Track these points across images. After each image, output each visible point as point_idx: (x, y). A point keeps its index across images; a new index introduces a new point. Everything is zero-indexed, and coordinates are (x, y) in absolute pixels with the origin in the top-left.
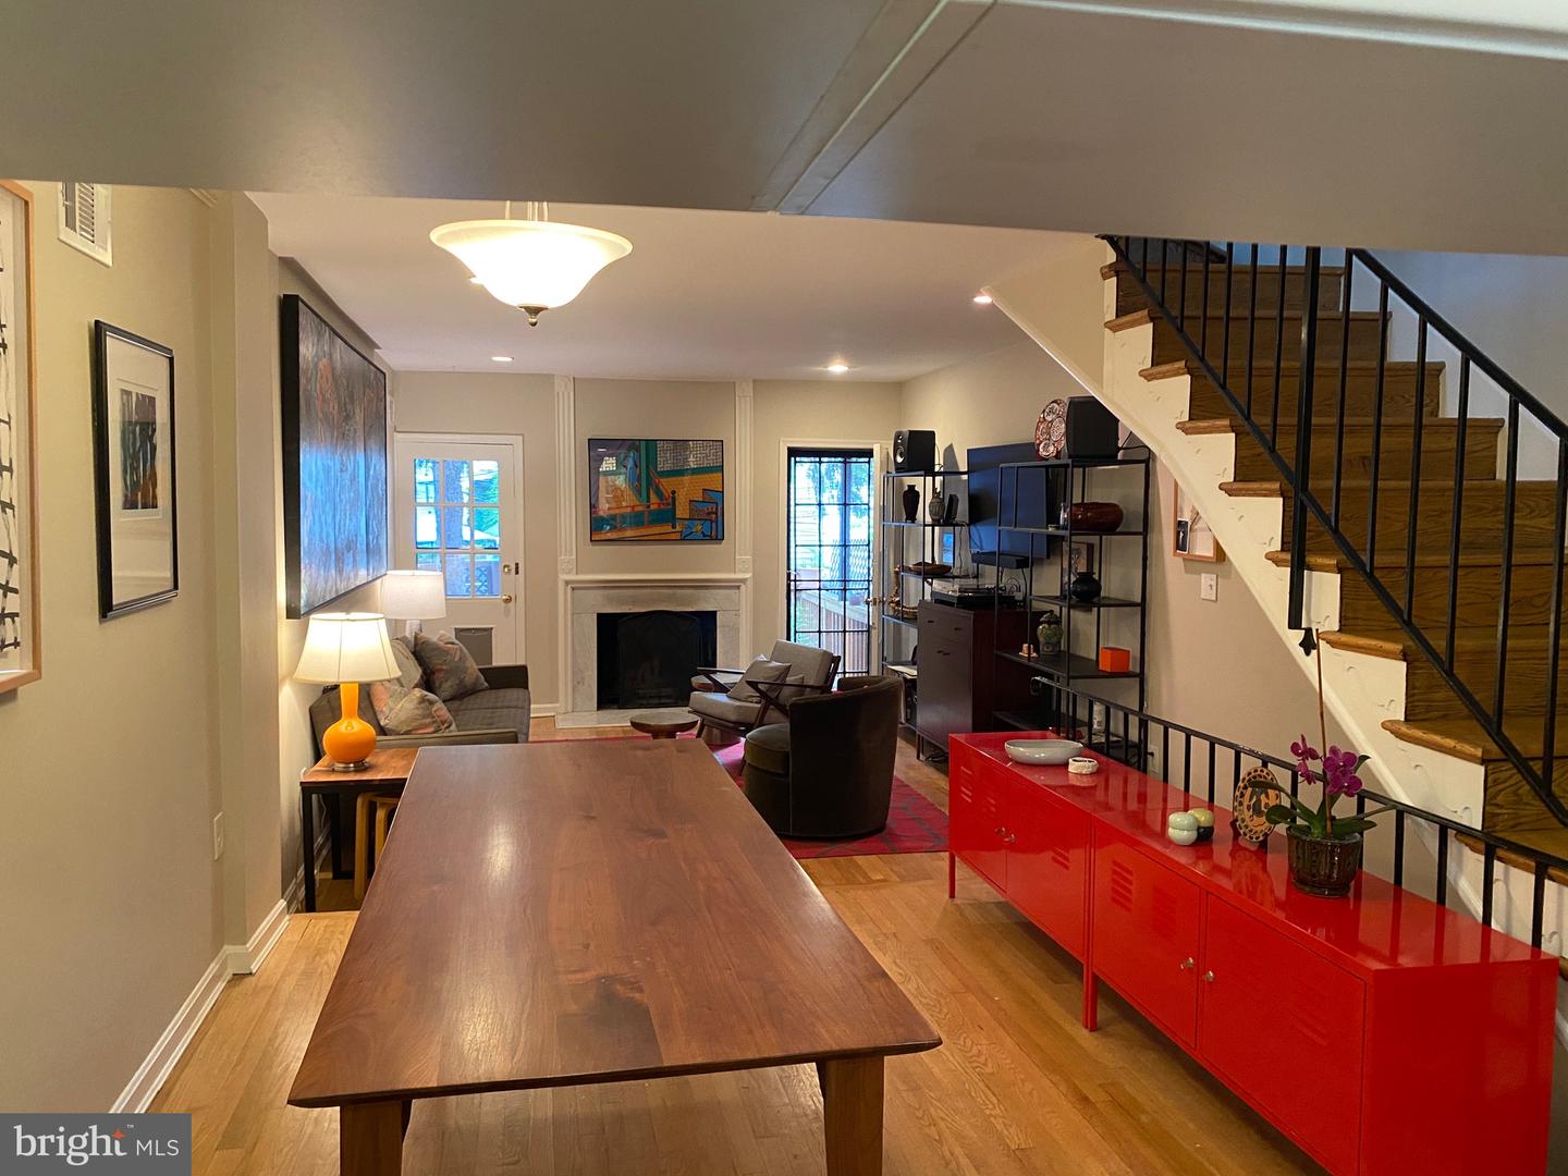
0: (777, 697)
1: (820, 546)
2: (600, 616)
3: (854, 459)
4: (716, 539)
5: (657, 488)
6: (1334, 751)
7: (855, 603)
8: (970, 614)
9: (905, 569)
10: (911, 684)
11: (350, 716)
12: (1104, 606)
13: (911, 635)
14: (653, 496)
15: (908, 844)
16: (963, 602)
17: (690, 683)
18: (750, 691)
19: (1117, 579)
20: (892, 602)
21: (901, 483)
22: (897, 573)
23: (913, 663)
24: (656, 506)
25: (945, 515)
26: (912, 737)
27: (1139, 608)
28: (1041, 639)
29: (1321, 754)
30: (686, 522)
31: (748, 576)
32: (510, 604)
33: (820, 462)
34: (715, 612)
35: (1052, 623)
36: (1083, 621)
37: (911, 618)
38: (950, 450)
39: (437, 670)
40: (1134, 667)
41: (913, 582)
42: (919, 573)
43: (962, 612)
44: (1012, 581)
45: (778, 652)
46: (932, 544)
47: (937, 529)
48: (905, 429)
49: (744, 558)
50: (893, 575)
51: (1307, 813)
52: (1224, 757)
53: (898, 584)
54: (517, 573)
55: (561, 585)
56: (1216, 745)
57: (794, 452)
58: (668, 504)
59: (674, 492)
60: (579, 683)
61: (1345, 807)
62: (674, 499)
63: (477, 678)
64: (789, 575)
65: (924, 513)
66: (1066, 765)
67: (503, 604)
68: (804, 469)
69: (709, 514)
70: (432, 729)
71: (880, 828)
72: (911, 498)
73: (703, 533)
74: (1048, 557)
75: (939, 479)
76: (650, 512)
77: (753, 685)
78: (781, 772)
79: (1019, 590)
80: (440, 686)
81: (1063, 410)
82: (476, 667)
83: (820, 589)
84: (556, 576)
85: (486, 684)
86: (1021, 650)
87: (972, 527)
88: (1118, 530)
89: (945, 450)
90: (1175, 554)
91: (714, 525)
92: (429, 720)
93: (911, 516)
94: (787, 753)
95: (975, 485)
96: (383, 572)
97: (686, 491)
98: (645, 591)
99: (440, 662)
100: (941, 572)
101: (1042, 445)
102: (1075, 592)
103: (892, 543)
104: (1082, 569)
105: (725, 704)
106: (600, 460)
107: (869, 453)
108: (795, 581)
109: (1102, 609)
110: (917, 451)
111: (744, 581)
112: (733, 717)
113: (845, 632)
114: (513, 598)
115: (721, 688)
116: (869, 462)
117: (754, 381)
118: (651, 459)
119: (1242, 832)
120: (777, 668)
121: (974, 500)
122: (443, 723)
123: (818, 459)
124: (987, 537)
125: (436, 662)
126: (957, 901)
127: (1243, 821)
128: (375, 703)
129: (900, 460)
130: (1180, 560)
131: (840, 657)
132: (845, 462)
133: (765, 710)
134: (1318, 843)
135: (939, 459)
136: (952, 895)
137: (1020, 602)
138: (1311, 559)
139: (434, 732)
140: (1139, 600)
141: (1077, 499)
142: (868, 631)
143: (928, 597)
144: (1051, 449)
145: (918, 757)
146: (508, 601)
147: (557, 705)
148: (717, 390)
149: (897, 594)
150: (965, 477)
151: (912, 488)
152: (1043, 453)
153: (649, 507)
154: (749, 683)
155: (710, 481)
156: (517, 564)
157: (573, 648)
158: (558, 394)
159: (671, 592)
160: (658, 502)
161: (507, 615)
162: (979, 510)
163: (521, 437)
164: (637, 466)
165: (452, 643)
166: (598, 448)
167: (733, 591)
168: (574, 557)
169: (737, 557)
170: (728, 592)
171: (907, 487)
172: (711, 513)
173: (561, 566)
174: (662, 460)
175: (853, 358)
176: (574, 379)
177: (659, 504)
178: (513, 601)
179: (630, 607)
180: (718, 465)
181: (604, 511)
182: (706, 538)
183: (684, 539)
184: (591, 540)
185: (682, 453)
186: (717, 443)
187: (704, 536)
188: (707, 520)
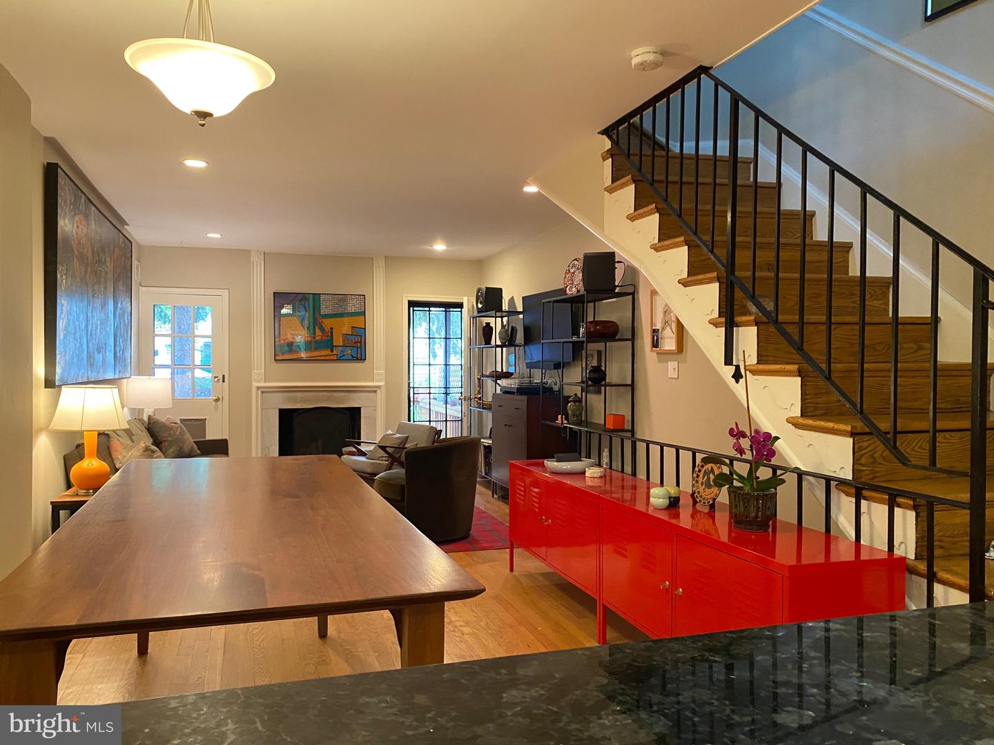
0: (399, 457)
1: (430, 365)
2: (281, 410)
3: (452, 309)
4: (361, 359)
5: (321, 326)
6: (757, 432)
7: (454, 404)
8: (525, 398)
9: (483, 376)
10: (488, 449)
11: (91, 456)
12: (609, 386)
13: (488, 417)
14: (317, 330)
15: (485, 545)
16: (521, 391)
17: (341, 451)
18: (382, 453)
19: (616, 371)
20: (476, 398)
21: (482, 323)
22: (479, 379)
23: (490, 438)
24: (320, 337)
25: (509, 340)
26: (489, 484)
27: (630, 388)
28: (570, 412)
29: (749, 435)
30: (340, 348)
31: (382, 384)
32: (219, 403)
33: (430, 311)
34: (359, 409)
35: (577, 402)
36: (595, 400)
37: (488, 407)
38: (512, 301)
39: (164, 441)
40: (628, 425)
41: (489, 383)
42: (493, 378)
43: (520, 397)
44: (552, 379)
45: (401, 428)
46: (501, 358)
47: (504, 349)
48: (483, 287)
49: (380, 372)
50: (477, 380)
51: (741, 478)
52: (686, 457)
53: (479, 386)
54: (224, 381)
55: (254, 390)
56: (680, 450)
57: (412, 304)
58: (328, 336)
59: (332, 329)
61: (764, 473)
62: (332, 333)
63: (192, 447)
64: (409, 384)
65: (496, 339)
66: (584, 473)
67: (214, 403)
68: (419, 314)
71: (466, 536)
72: (488, 331)
73: (352, 355)
74: (573, 361)
75: (505, 319)
76: (316, 342)
77: (383, 448)
78: (399, 498)
79: (556, 384)
80: (166, 451)
81: (579, 264)
82: (192, 440)
83: (430, 393)
84: (251, 384)
85: (199, 452)
86: (557, 419)
87: (526, 347)
88: (617, 338)
89: (509, 301)
90: (652, 351)
91: (359, 350)
93: (488, 341)
94: (403, 487)
95: (528, 321)
96: (128, 375)
97: (343, 327)
98: (312, 394)
99: (166, 435)
100: (507, 375)
101: (568, 289)
102: (590, 379)
103: (476, 363)
104: (595, 363)
105: (364, 462)
106: (281, 306)
107: (460, 305)
108: (414, 388)
109: (607, 388)
110: (491, 300)
111: (379, 387)
112: (369, 470)
113: (446, 421)
114: (221, 398)
115: (362, 454)
116: (461, 311)
117: (386, 257)
118: (316, 308)
119: (698, 500)
120: (399, 438)
121: (527, 330)
123: (427, 309)
124: (535, 353)
125: (162, 435)
126: (514, 573)
127: (699, 493)
128: (113, 453)
129: (480, 306)
130: (655, 354)
131: (441, 431)
132: (446, 311)
134: (748, 494)
135: (505, 307)
136: (512, 570)
137: (556, 392)
138: (738, 319)
140: (630, 383)
141: (590, 319)
142: (461, 420)
143: (498, 391)
144: (574, 289)
145: (493, 497)
146: (217, 400)
148: (360, 262)
149: (479, 393)
150: (521, 316)
151: (488, 324)
152: (569, 292)
153: (315, 338)
154: (380, 447)
155: (357, 321)
156: (224, 376)
157: (262, 432)
158: (253, 262)
159: (329, 394)
160: (321, 334)
161: (216, 408)
162: (530, 336)
163: (227, 291)
164: (306, 311)
165: (175, 423)
166: (280, 298)
167: (371, 395)
168: (263, 371)
169: (375, 371)
170: (369, 394)
171: (485, 325)
172: (357, 342)
173: (254, 377)
174: (324, 307)
175: (449, 240)
176: (264, 253)
177: (322, 336)
178: (221, 400)
179: (301, 404)
180: (362, 310)
181: (284, 340)
182: (354, 358)
183: (339, 360)
184: (275, 360)
185: (338, 303)
186: (361, 297)
187: (352, 357)
188: (354, 347)
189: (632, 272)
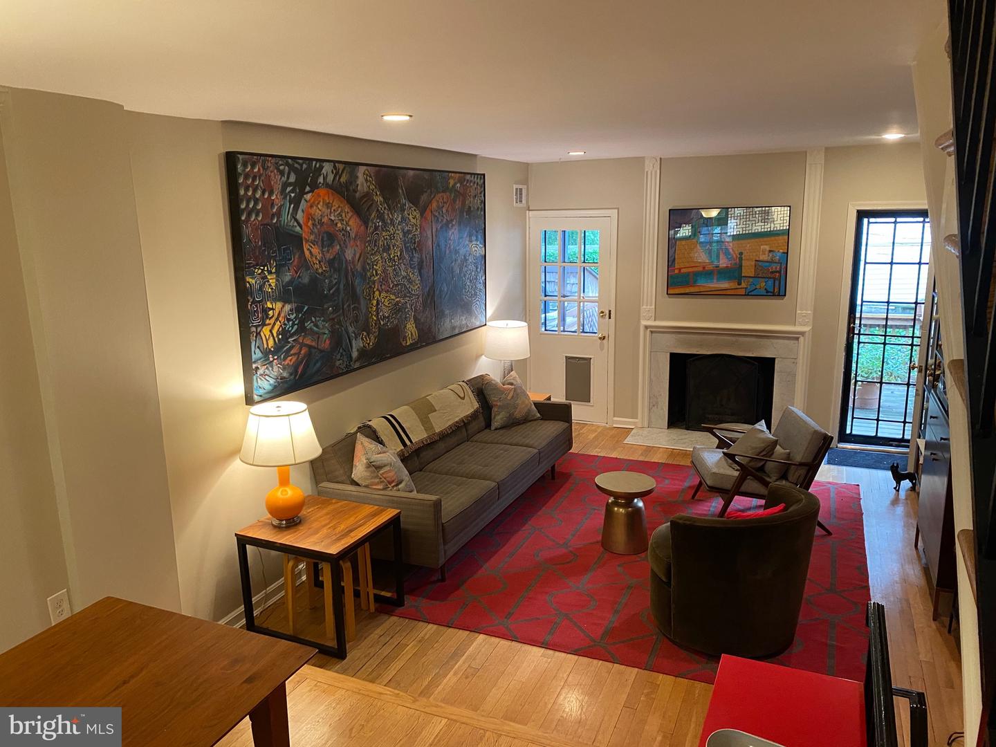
1: (889, 303)
2: (673, 356)
4: (779, 295)
5: (727, 249)
11: (284, 484)
14: (722, 256)
24: (724, 266)
30: (751, 280)
31: (806, 329)
32: (605, 341)
33: (894, 223)
34: (773, 360)
39: (494, 406)
49: (805, 313)
54: (610, 318)
55: (642, 329)
58: (736, 264)
59: (741, 253)
60: (654, 406)
62: (741, 259)
63: (529, 411)
64: (851, 328)
67: (599, 341)
69: (772, 273)
70: (380, 487)
73: (766, 289)
76: (718, 270)
80: (495, 418)
82: (530, 403)
83: (885, 344)
84: (639, 322)
85: (539, 415)
91: (777, 283)
92: (377, 480)
97: (756, 252)
98: (710, 337)
106: (678, 227)
108: (859, 334)
111: (803, 333)
114: (607, 336)
122: (390, 483)
123: (893, 220)
128: (354, 458)
133: (741, 480)
139: (384, 489)
146: (603, 339)
147: (637, 420)
153: (718, 266)
155: (777, 243)
156: (610, 311)
157: (651, 381)
158: (647, 172)
159: (734, 339)
160: (727, 262)
161: (602, 349)
163: (617, 210)
165: (512, 384)
166: (676, 217)
167: (792, 342)
168: (653, 307)
169: (798, 312)
170: (786, 341)
172: (776, 272)
173: (643, 314)
174: (731, 225)
176: (661, 159)
177: (727, 264)
178: (606, 338)
179: (697, 350)
180: (785, 228)
181: (680, 269)
182: (769, 294)
183: (748, 295)
184: (667, 294)
185: (751, 219)
186: (786, 208)
187: (767, 292)
188: (770, 278)
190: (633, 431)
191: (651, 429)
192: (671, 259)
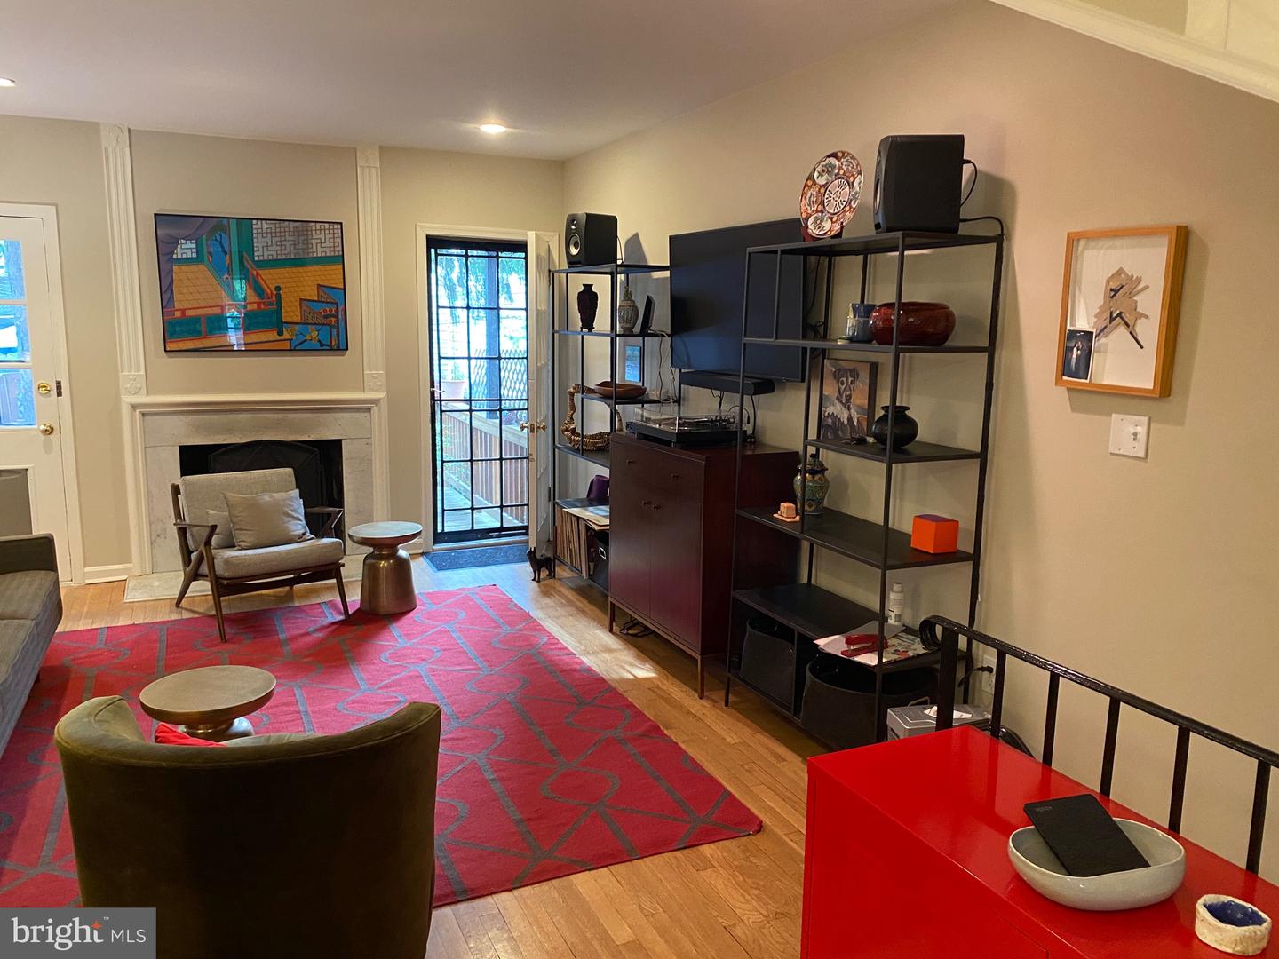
1: (469, 358)
2: (183, 449)
4: (339, 349)
5: (256, 281)
9: (583, 389)
14: (250, 292)
20: (567, 430)
22: (571, 394)
24: (255, 306)
26: (601, 597)
27: (976, 463)
28: (798, 494)
30: (297, 328)
31: (381, 395)
32: (54, 436)
33: (466, 256)
34: (339, 441)
35: (816, 472)
37: (595, 451)
40: (966, 545)
41: (597, 407)
42: (605, 397)
47: (619, 340)
48: (580, 212)
49: (375, 373)
53: (574, 407)
54: (60, 395)
55: (125, 411)
57: (435, 242)
58: (271, 303)
59: (278, 288)
60: (158, 536)
62: (279, 296)
64: (432, 394)
65: (614, 321)
67: (43, 437)
68: (451, 265)
69: (326, 317)
72: (588, 299)
73: (319, 341)
75: (620, 279)
81: (844, 166)
83: (470, 411)
84: (118, 400)
87: (677, 340)
88: (946, 344)
91: (334, 331)
93: (588, 323)
95: (681, 284)
97: (300, 286)
98: (244, 415)
101: (811, 220)
102: (877, 435)
106: (175, 242)
107: (522, 247)
108: (440, 400)
110: (594, 239)
111: (376, 402)
113: (501, 459)
114: (56, 426)
116: (524, 258)
117: (381, 147)
118: (246, 246)
121: (680, 307)
123: (462, 252)
124: (705, 349)
129: (574, 251)
130: (1067, 392)
135: (621, 256)
137: (750, 437)
142: (528, 459)
144: (827, 225)
145: (610, 626)
146: (48, 432)
147: (131, 565)
148: (330, 155)
150: (666, 273)
151: (588, 287)
152: (813, 230)
153: (245, 306)
155: (328, 275)
156: (58, 383)
157: (149, 492)
158: (106, 150)
159: (279, 416)
160: (257, 300)
161: (48, 450)
162: (684, 317)
163: (53, 208)
164: (226, 253)
166: (169, 228)
167: (363, 415)
168: (143, 372)
169: (366, 372)
170: (356, 415)
171: (582, 289)
172: (329, 316)
173: (124, 385)
174: (260, 245)
175: (512, 112)
176: (129, 129)
177: (259, 304)
178: (54, 432)
179: (225, 437)
180: (337, 254)
181: (183, 311)
182: (324, 348)
183: (295, 350)
184: (165, 351)
185: (287, 238)
186: (336, 226)
187: (322, 345)
188: (324, 324)
189: (998, 188)
190: (130, 584)
191: (160, 575)
192: (166, 297)
